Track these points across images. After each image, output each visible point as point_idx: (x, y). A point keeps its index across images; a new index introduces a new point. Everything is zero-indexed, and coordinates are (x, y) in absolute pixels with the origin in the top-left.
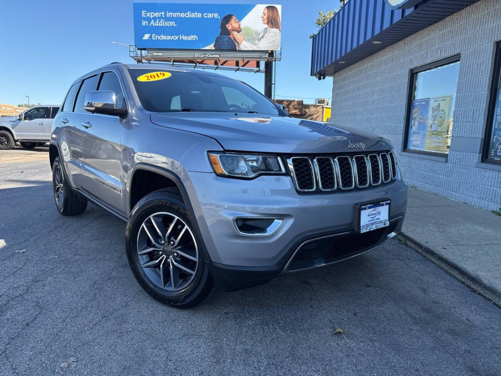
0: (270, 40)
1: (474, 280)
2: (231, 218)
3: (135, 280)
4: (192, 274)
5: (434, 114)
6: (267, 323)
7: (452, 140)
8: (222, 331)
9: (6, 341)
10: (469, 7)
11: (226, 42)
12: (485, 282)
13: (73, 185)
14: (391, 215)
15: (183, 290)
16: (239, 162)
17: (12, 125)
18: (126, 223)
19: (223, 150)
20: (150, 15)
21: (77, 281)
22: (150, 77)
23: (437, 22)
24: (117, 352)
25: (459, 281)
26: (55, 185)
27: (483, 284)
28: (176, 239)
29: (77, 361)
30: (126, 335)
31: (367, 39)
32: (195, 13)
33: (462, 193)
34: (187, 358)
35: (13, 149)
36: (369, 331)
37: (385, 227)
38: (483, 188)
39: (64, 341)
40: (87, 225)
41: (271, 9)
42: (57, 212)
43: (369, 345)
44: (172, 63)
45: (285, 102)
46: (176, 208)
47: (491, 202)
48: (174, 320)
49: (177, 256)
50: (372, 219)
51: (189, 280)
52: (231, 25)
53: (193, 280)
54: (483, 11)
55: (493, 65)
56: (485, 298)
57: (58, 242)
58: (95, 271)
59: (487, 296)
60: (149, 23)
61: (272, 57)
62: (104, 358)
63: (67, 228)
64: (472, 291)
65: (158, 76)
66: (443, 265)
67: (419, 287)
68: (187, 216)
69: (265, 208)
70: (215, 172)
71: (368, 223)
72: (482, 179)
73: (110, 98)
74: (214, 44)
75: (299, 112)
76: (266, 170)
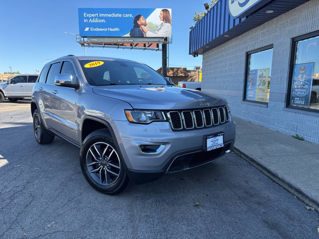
0: (165, 31)
1: (274, 175)
2: (137, 145)
3: (85, 180)
4: (117, 176)
5: (260, 79)
6: (159, 201)
7: (270, 94)
8: (134, 206)
9: (16, 214)
10: (277, 17)
11: (137, 32)
12: (280, 176)
13: (46, 126)
14: (224, 141)
15: (113, 185)
16: (141, 115)
17: (3, 87)
18: (79, 149)
19: (132, 109)
20: (89, 15)
21: (52, 182)
22: (91, 65)
23: (260, 25)
24: (77, 218)
25: (267, 176)
26: (35, 126)
27: (278, 177)
28: (108, 157)
29: (56, 224)
30: (81, 210)
31: (221, 34)
32: (117, 14)
33: (276, 125)
34: (115, 220)
35: (4, 102)
36: (213, 204)
37: (221, 147)
38: (287, 123)
39: (48, 214)
40: (55, 149)
41: (165, 11)
42: (36, 143)
43: (213, 211)
44: (103, 45)
45: (175, 69)
46: (108, 140)
47: (291, 130)
48: (108, 201)
49: (109, 166)
50: (213, 143)
51: (116, 179)
52: (140, 21)
53: (117, 180)
54: (285, 20)
55: (291, 51)
56: (280, 185)
57: (38, 160)
58: (62, 176)
59: (280, 184)
60: (88, 21)
61: (167, 41)
62: (71, 221)
63: (43, 152)
64: (273, 181)
65: (96, 64)
66: (259, 168)
67: (244, 180)
68: (114, 144)
69: (156, 139)
70: (128, 121)
71: (211, 145)
72: (286, 117)
73: (69, 78)
74: (130, 33)
75: (184, 75)
76: (156, 118)
